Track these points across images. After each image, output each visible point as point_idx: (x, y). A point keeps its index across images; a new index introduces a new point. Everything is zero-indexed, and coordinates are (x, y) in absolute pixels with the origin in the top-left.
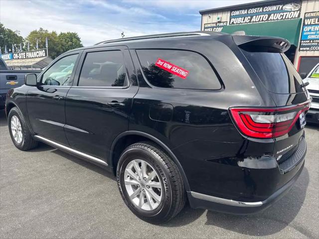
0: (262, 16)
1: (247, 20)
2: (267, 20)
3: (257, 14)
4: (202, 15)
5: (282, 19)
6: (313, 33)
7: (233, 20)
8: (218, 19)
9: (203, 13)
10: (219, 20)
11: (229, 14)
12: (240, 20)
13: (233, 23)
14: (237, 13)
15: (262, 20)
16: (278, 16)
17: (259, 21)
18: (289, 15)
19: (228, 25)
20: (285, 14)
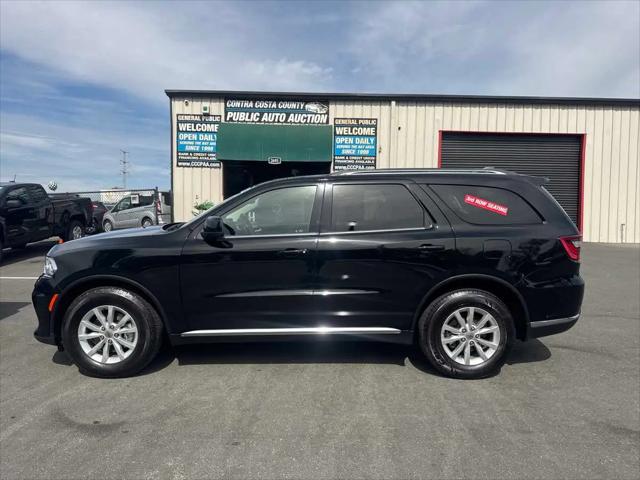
0: (277, 115)
1: (254, 117)
2: (286, 121)
3: (269, 111)
4: (171, 98)
5: (306, 122)
6: (346, 147)
7: (230, 114)
8: (205, 109)
9: (173, 95)
10: (207, 112)
11: (223, 104)
12: (242, 116)
13: (231, 119)
14: (237, 104)
15: (279, 122)
16: (300, 118)
17: (274, 121)
18: (314, 118)
19: (223, 121)
20: (309, 116)
